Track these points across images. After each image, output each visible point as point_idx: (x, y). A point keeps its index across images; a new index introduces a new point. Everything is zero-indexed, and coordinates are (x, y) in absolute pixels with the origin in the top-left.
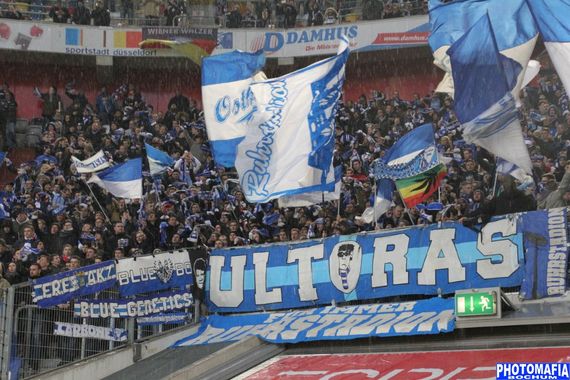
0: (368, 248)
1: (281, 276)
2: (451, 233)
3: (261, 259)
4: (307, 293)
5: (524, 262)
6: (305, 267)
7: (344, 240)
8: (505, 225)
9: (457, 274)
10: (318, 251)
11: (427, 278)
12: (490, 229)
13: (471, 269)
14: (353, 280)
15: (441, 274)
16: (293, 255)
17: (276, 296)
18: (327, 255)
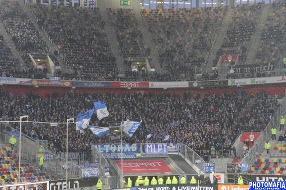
0: (117, 146)
1: (103, 149)
2: (128, 145)
3: (100, 146)
4: (107, 151)
5: (137, 149)
6: (107, 148)
7: (113, 144)
8: (135, 145)
9: (129, 150)
10: (109, 146)
11: (125, 151)
12: (133, 145)
13: (131, 150)
14: (114, 150)
15: (127, 150)
16: (105, 146)
17: (103, 152)
18: (110, 146)
